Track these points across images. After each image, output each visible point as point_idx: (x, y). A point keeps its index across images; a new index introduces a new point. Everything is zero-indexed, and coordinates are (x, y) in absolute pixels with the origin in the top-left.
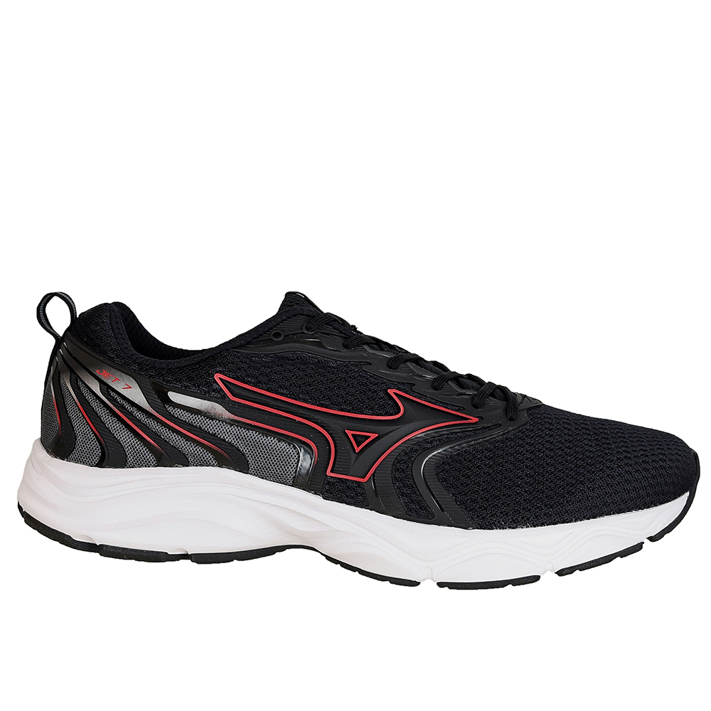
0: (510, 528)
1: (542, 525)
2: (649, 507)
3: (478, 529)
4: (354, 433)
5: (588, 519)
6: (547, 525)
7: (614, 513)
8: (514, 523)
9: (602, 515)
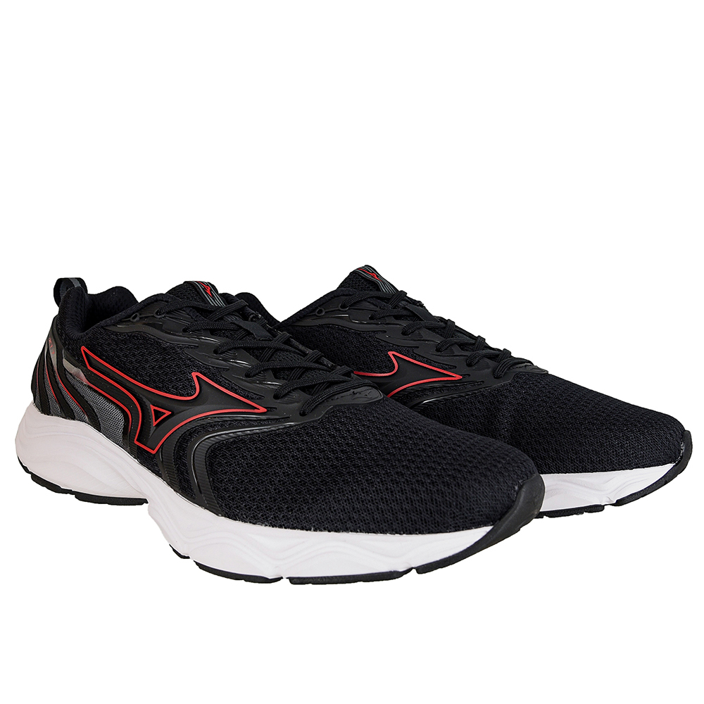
0: (250, 522)
1: (280, 527)
2: (410, 534)
3: (225, 517)
4: (156, 408)
5: (329, 531)
6: (285, 528)
7: (361, 532)
8: (254, 520)
9: (346, 530)
